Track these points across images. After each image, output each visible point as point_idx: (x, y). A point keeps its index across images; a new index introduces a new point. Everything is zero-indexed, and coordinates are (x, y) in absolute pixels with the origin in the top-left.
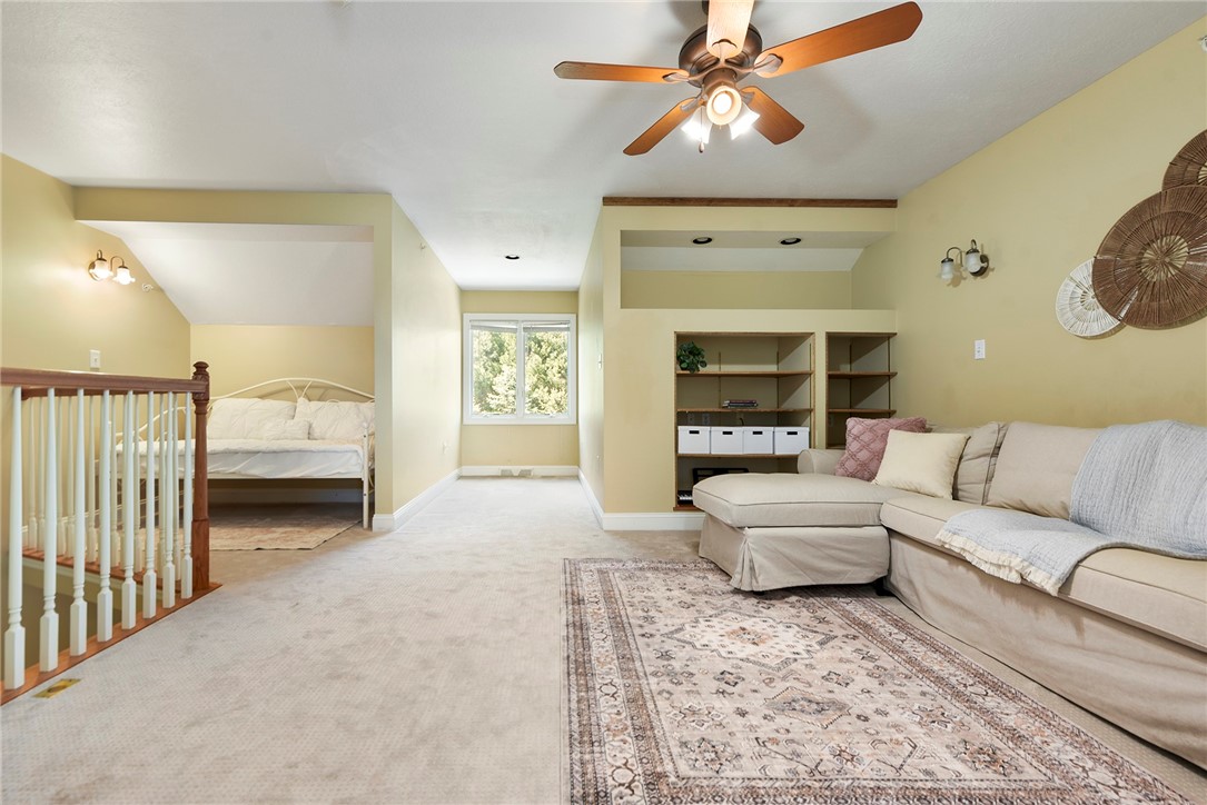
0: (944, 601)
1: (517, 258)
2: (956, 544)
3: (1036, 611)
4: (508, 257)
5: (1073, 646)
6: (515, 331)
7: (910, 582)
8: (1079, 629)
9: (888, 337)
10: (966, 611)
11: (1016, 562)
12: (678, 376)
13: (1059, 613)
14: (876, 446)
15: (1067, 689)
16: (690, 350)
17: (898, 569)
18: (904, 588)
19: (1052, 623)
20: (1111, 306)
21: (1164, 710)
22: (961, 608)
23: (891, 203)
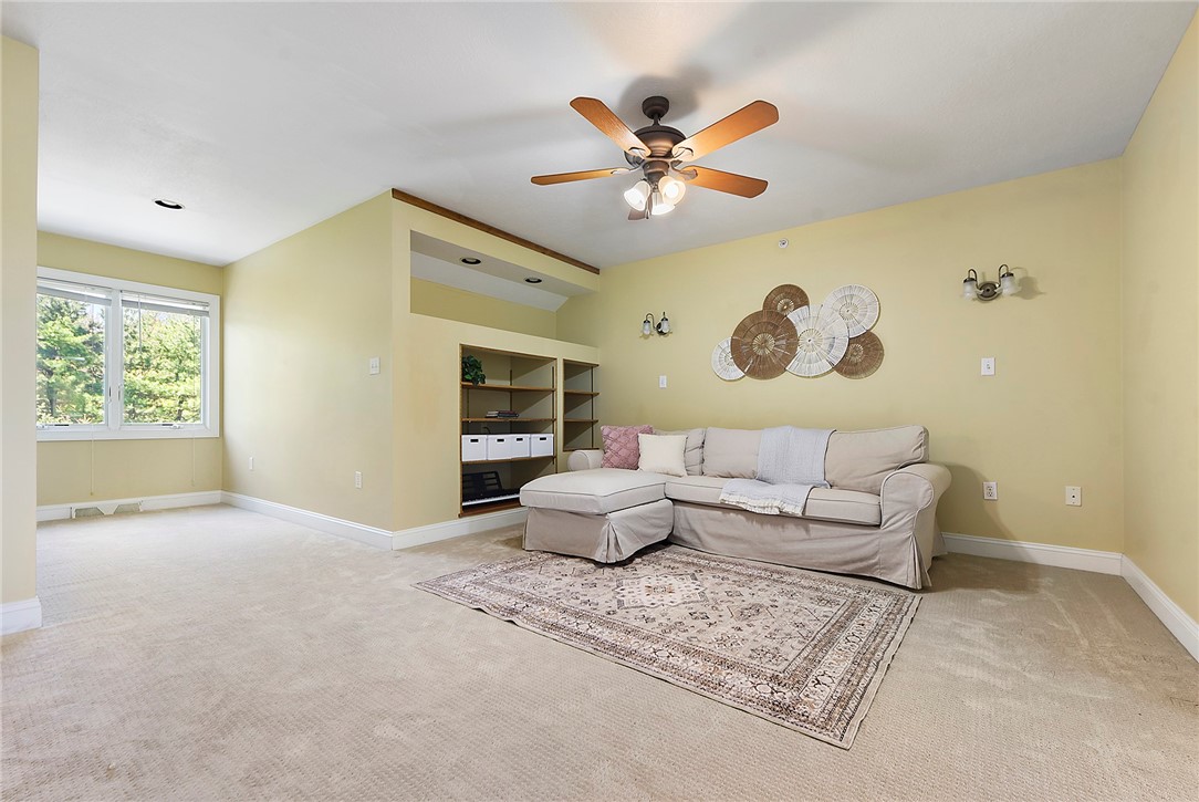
0: (720, 537)
1: (178, 207)
2: (732, 500)
3: (783, 527)
4: (159, 203)
5: (804, 540)
6: (107, 302)
7: (693, 531)
8: (807, 530)
9: (592, 367)
10: (737, 539)
11: (777, 503)
12: (463, 387)
13: (796, 525)
14: (634, 445)
15: (801, 563)
16: (473, 364)
17: (682, 524)
18: (687, 536)
19: (792, 531)
20: (741, 365)
21: (849, 556)
22: (733, 537)
23: (596, 271)
